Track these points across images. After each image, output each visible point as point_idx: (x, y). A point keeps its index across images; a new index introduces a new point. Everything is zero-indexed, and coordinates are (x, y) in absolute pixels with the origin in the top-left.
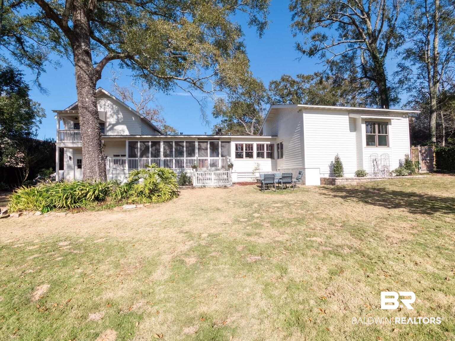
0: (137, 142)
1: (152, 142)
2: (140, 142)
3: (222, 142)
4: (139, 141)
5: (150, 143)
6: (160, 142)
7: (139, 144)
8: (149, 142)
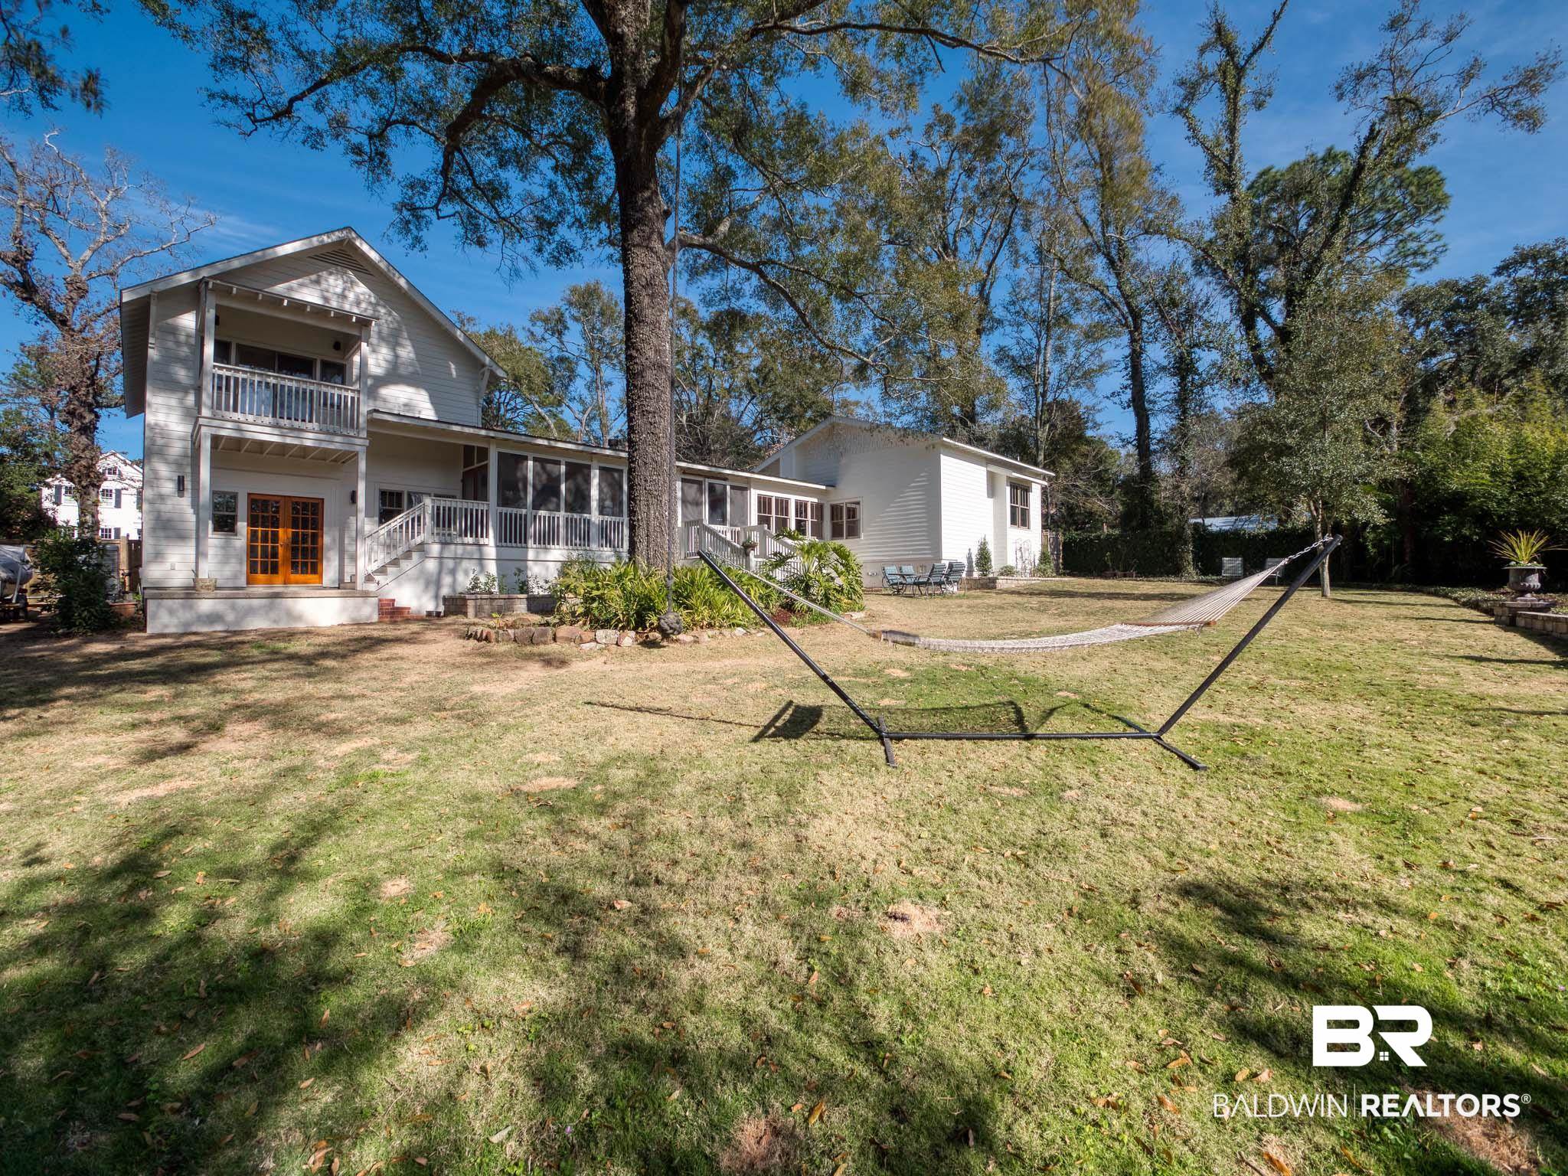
0: (526, 458)
1: (568, 464)
2: (535, 460)
3: (732, 487)
4: (531, 455)
5: (563, 468)
6: (589, 467)
7: (530, 463)
8: (558, 463)
